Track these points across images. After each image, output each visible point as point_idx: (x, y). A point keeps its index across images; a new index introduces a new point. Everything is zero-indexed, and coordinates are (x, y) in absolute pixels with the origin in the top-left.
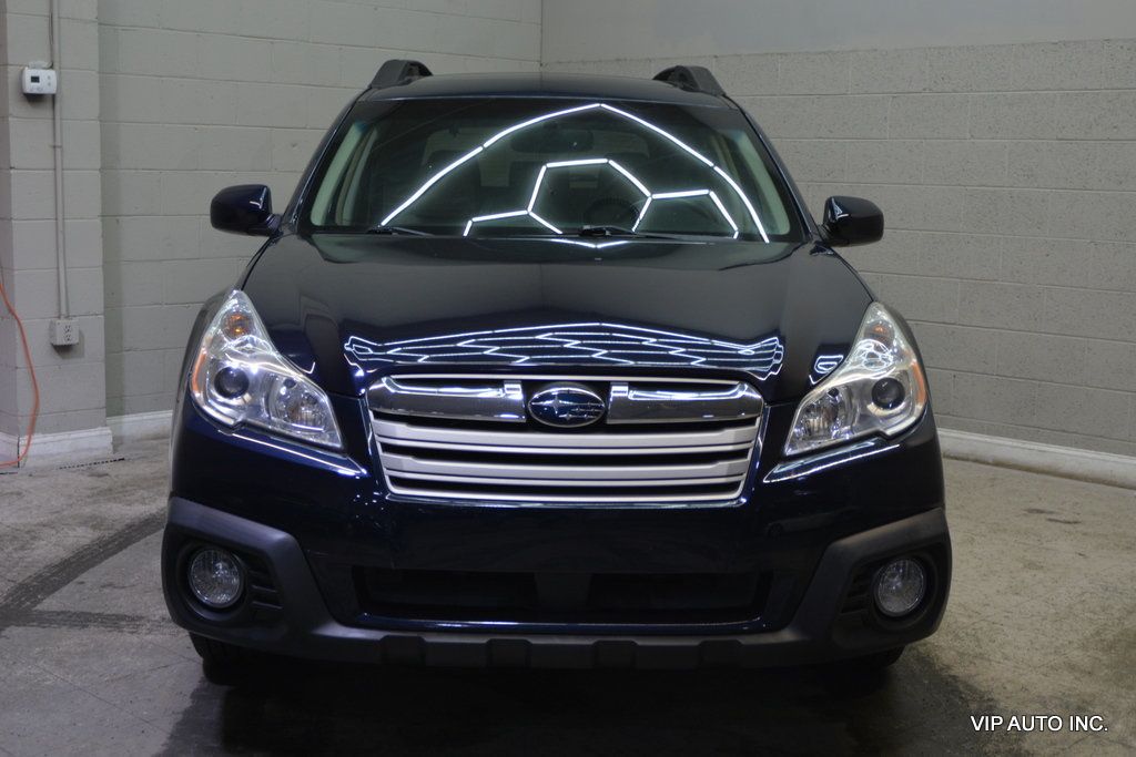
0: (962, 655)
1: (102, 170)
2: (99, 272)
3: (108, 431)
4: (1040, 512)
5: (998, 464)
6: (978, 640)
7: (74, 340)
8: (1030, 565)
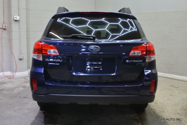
0: (160, 111)
1: (27, 31)
2: (26, 47)
3: (27, 72)
4: (173, 86)
5: (166, 78)
6: (163, 109)
7: (22, 58)
8: (171, 95)
